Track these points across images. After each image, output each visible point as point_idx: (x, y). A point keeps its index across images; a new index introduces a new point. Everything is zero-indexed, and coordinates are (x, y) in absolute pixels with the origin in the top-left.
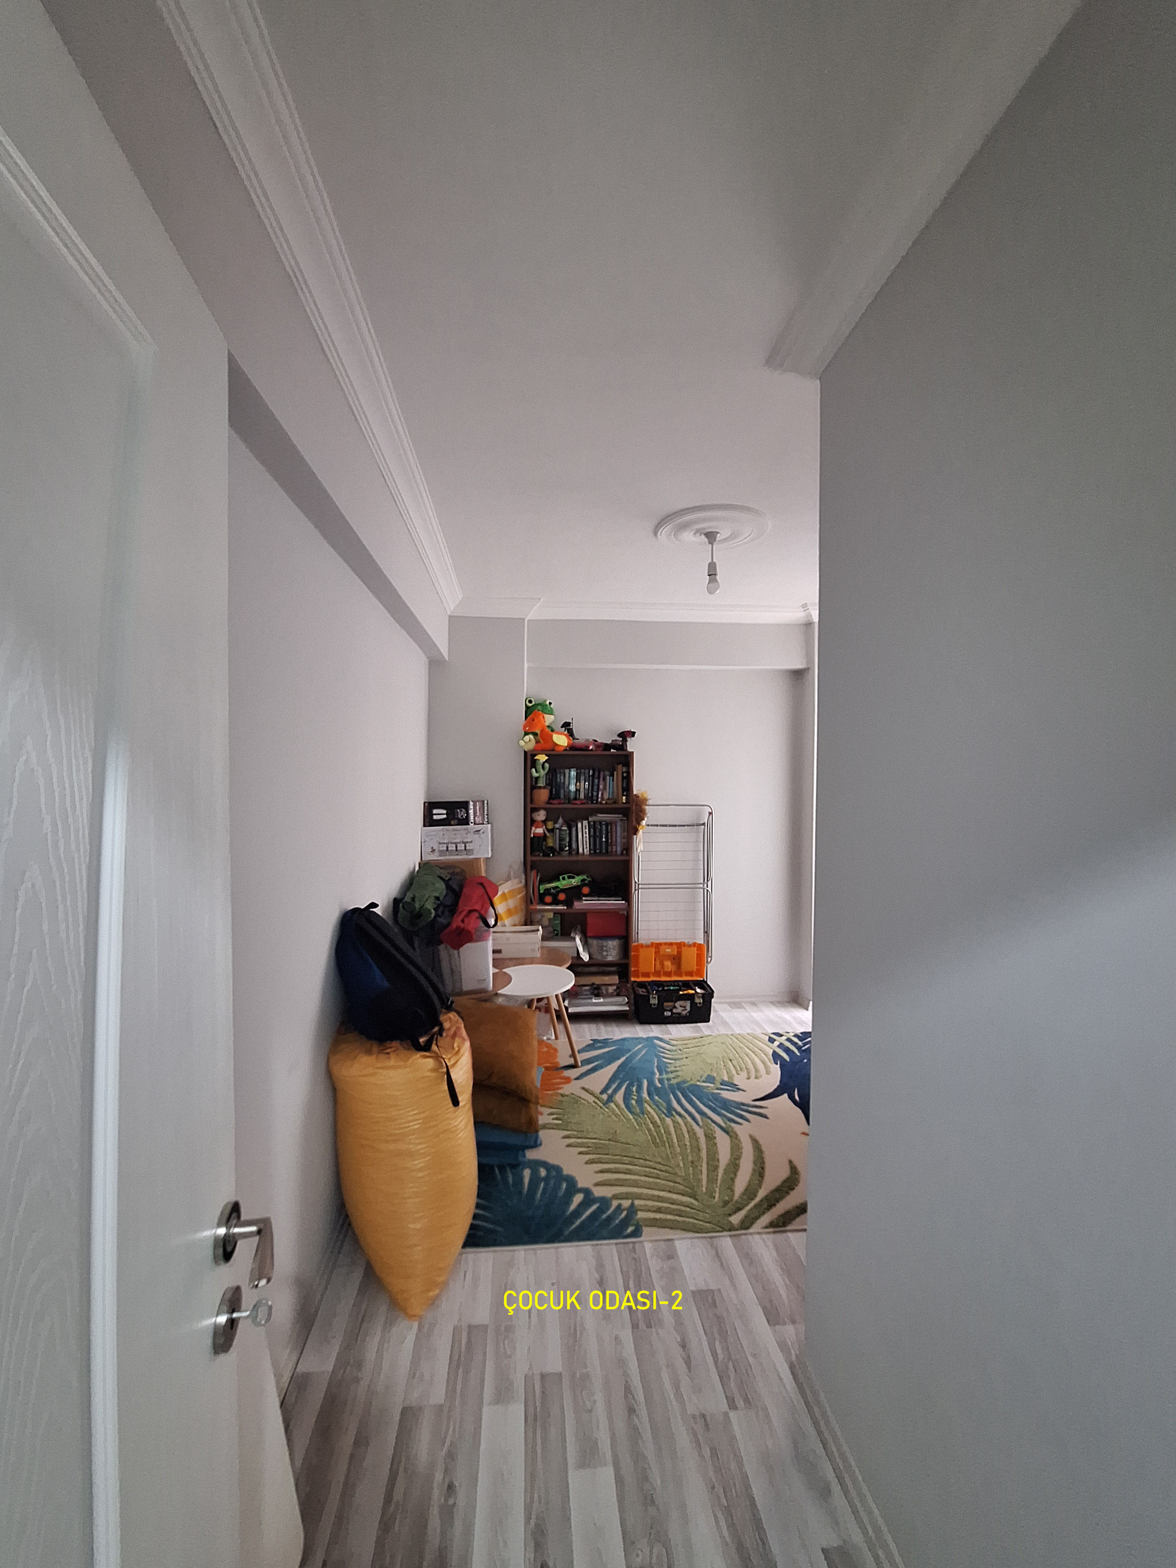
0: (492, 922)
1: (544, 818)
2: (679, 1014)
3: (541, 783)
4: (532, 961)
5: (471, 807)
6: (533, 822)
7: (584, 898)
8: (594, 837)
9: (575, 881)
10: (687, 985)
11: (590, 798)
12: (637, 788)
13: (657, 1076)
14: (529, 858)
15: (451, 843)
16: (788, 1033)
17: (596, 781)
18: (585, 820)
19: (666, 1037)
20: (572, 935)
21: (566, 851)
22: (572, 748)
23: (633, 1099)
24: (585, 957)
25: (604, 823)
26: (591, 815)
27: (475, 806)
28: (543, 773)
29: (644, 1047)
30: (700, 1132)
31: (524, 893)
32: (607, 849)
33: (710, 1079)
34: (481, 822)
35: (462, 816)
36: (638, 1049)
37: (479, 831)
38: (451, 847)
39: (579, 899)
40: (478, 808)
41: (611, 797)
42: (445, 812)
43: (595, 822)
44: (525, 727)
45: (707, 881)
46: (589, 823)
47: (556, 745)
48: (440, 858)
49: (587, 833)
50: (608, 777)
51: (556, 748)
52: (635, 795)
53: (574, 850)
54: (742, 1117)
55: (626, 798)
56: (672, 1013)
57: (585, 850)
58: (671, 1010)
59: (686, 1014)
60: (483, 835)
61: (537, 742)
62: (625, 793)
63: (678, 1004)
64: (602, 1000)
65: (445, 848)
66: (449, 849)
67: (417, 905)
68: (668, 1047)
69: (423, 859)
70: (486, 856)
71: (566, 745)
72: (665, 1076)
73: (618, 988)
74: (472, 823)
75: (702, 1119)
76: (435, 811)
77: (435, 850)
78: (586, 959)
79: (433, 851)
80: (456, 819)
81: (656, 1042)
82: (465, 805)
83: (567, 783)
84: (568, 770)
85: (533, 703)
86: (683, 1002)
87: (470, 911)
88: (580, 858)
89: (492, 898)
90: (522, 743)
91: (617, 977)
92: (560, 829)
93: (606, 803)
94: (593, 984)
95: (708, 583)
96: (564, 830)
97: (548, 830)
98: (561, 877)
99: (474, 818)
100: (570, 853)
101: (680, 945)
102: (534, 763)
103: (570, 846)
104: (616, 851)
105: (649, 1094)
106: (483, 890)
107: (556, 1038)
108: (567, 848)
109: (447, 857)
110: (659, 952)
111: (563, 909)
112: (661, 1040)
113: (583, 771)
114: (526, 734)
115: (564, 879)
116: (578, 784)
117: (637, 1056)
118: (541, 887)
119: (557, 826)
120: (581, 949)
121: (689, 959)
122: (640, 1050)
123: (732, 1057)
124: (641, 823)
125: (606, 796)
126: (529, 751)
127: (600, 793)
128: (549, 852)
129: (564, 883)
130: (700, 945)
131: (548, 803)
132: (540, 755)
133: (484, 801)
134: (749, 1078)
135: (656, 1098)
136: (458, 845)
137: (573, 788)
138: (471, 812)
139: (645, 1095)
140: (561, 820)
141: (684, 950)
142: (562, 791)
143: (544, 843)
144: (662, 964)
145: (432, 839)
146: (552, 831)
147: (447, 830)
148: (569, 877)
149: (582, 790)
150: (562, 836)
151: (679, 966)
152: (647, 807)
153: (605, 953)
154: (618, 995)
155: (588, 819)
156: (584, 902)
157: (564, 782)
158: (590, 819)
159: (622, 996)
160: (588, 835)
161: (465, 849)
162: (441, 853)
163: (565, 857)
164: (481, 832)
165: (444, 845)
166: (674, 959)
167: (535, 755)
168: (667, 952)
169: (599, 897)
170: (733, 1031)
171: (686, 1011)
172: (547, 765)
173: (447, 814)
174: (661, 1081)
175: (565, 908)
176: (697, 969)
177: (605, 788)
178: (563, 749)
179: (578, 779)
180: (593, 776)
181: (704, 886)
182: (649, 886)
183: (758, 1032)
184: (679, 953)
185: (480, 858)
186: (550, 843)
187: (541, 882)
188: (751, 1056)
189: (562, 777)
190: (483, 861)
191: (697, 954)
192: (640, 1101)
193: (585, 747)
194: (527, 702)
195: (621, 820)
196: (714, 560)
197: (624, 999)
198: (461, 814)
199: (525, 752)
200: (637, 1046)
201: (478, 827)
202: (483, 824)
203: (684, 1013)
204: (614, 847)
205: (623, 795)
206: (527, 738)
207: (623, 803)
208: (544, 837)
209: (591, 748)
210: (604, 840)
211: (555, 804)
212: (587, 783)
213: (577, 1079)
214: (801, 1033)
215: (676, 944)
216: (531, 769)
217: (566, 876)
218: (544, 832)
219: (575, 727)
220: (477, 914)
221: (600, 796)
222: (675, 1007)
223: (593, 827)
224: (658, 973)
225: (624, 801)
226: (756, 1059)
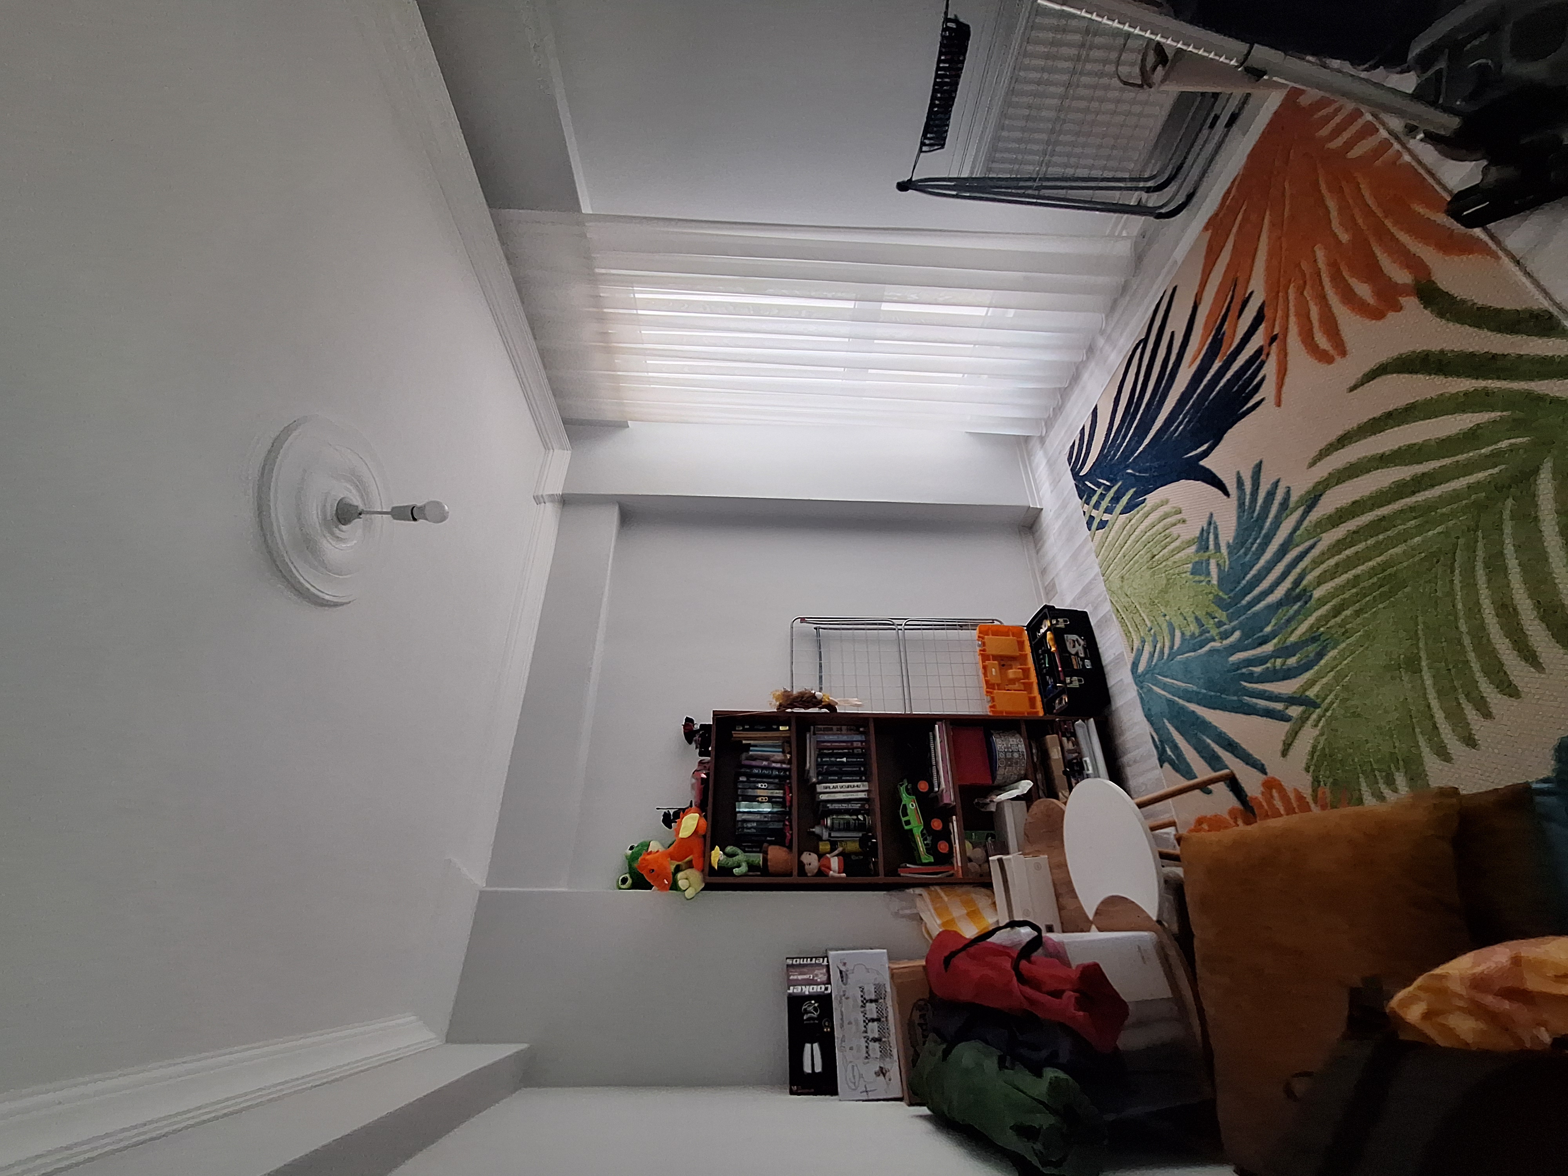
0: (1026, 933)
1: (814, 856)
2: (1085, 649)
3: (758, 858)
4: (1062, 866)
5: (797, 990)
6: (821, 872)
7: (936, 789)
8: (841, 775)
9: (910, 803)
10: (1038, 644)
11: (782, 781)
12: (767, 705)
13: (1216, 644)
14: (881, 879)
15: (866, 1032)
16: (1084, 512)
17: (756, 771)
18: (815, 788)
19: (1129, 658)
20: (993, 808)
21: (865, 818)
22: (702, 807)
23: (1284, 664)
24: (1025, 786)
25: (819, 760)
26: (808, 780)
27: (796, 983)
28: (741, 856)
29: (1157, 683)
30: (1330, 537)
31: (937, 888)
32: (858, 756)
33: (1200, 569)
34: (825, 970)
35: (815, 1009)
36: (1163, 689)
37: (841, 972)
38: (872, 1031)
39: (938, 797)
40: (800, 977)
41: (781, 750)
42: (808, 1046)
43: (819, 774)
44: (662, 887)
45: (893, 625)
46: (820, 783)
47: (696, 832)
48: (896, 1057)
49: (835, 785)
50: (751, 753)
51: (701, 832)
52: (777, 709)
53: (863, 805)
54: (1271, 494)
55: (783, 725)
56: (1086, 658)
57: (862, 788)
58: (1083, 659)
59: (1083, 640)
60: (848, 966)
61: (690, 865)
62: (775, 727)
63: (1073, 651)
64: (1087, 759)
65: (877, 1045)
66: (877, 1036)
67: (1043, 1120)
68: (1148, 648)
69: (900, 1095)
70: (885, 958)
71: (697, 815)
72: (1214, 632)
73: (1064, 735)
74: (826, 989)
75: (1297, 545)
76: (807, 1069)
77: (881, 1068)
78: (1030, 784)
79: (882, 1072)
80: (820, 1022)
81: (1141, 668)
82: (795, 1003)
83: (758, 817)
84: (738, 815)
85: (628, 875)
86: (1068, 644)
87: (1022, 979)
88: (875, 796)
89: (966, 942)
90: (689, 893)
91: (1048, 737)
92: (832, 829)
93: (790, 753)
94: (1065, 772)
95: (427, 519)
96: (833, 823)
97: (832, 850)
98: (906, 828)
99: (818, 984)
100: (867, 812)
101: (985, 657)
102: (725, 870)
103: (856, 812)
104: (862, 742)
105: (1264, 641)
106: (962, 954)
107: (1172, 824)
108: (860, 817)
109: (893, 1039)
110: (998, 685)
111: (957, 821)
112: (1135, 665)
113: (739, 792)
114: (674, 886)
115: (908, 823)
116: (760, 799)
117: (1179, 688)
118: (924, 861)
119: (825, 835)
120: (1014, 793)
121: (999, 645)
122: (1164, 687)
123: (1149, 555)
124: (819, 698)
125: (779, 756)
126: (704, 880)
127: (774, 765)
128: (870, 844)
129: (914, 822)
130: (980, 632)
131: (790, 848)
132: (712, 859)
133: (788, 966)
134: (1184, 521)
135: (1268, 629)
136: (869, 1016)
137: (766, 808)
138: (807, 990)
139: (1269, 648)
140: (817, 830)
141: (991, 650)
142: (771, 826)
143: (853, 857)
144: (1013, 681)
145: (861, 1076)
146: (834, 845)
147: (843, 1041)
148: (905, 814)
149: (768, 793)
150: (842, 827)
151: (1013, 658)
152: (795, 692)
153: (1016, 755)
154: (1074, 734)
155: (814, 784)
156: (943, 786)
157: (757, 821)
158: (814, 780)
159: (1074, 729)
160: (839, 784)
161: (876, 1001)
162: (885, 1053)
163: (876, 821)
164: (843, 969)
165: (870, 1047)
166: (1003, 665)
167: (711, 867)
168: (996, 672)
169: (932, 766)
170: (1096, 575)
171: (1079, 639)
172: (729, 849)
173: (812, 1043)
174: (1225, 636)
175: (954, 817)
176: (1013, 636)
177: (767, 759)
178: (703, 821)
179: (753, 799)
180: (748, 776)
181: (901, 629)
182: (907, 698)
183: (1091, 546)
184: (995, 658)
185: (891, 969)
186: (853, 846)
187: (916, 860)
188: (1137, 537)
189: (749, 825)
190: (893, 963)
191: (993, 635)
192: (1285, 651)
193: (702, 784)
194: (623, 887)
195: (814, 734)
196: (389, 510)
197: (1078, 725)
198: (811, 1011)
199: (708, 887)
200: (1156, 694)
201: (835, 976)
202: (828, 966)
203: (1082, 643)
204: (855, 744)
205: (778, 729)
206: (682, 883)
207: (789, 730)
208: (845, 856)
209: (704, 776)
210: (844, 760)
211: (792, 835)
212: (759, 785)
213: (1263, 770)
214: (1081, 498)
215: (983, 661)
216: (733, 875)
217: (904, 819)
218: (837, 855)
219: (673, 806)
220: (1023, 963)
221: (778, 765)
222: (1077, 654)
223: (826, 776)
224: (1028, 687)
225: (787, 728)
226: (1142, 527)
